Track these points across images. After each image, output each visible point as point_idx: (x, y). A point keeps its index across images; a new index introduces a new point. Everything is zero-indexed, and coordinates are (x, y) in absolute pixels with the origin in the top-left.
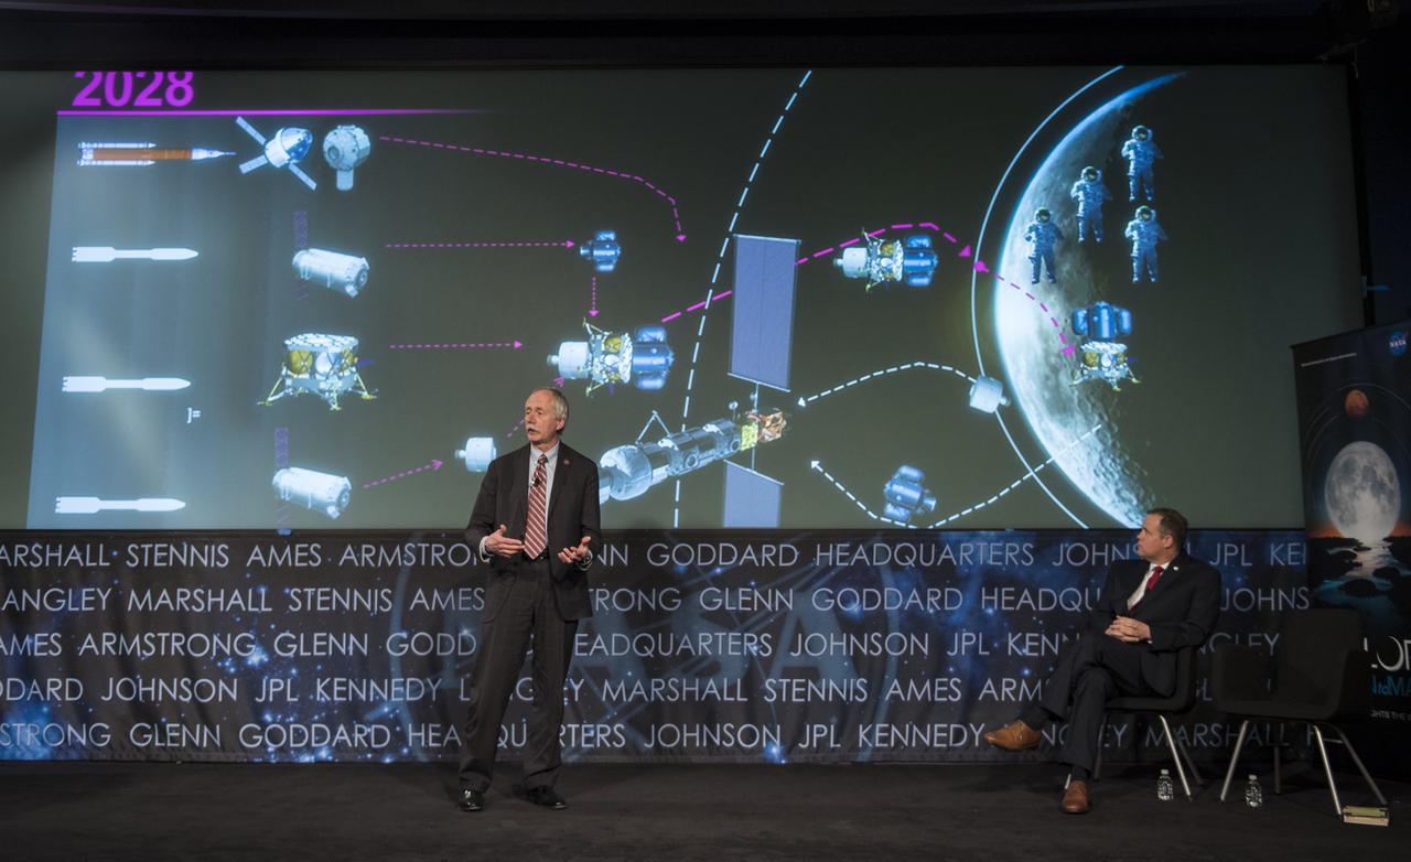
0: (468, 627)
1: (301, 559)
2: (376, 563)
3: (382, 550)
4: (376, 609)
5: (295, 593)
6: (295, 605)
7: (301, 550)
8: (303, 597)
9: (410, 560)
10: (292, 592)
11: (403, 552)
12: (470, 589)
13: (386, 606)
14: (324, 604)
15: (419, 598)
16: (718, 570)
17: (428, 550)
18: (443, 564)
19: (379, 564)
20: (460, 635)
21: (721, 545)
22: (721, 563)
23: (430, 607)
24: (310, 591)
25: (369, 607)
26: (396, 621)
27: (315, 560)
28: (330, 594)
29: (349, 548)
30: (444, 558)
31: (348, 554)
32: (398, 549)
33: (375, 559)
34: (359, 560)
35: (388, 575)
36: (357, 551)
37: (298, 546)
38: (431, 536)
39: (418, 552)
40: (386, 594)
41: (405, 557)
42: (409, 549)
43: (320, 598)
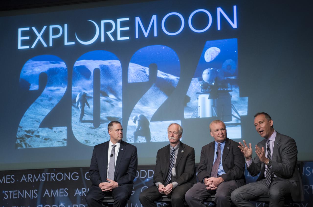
0: (63, 202)
1: (8, 181)
2: (32, 180)
3: (34, 176)
4: (32, 197)
5: (6, 193)
6: (6, 197)
7: (8, 177)
8: (8, 194)
9: (43, 179)
10: (5, 192)
11: (41, 176)
12: (63, 189)
13: (35, 196)
14: (15, 196)
15: (47, 192)
16: (148, 180)
17: (50, 175)
18: (54, 180)
19: (33, 181)
20: (60, 205)
21: (149, 170)
22: (148, 177)
23: (50, 195)
24: (11, 192)
25: (30, 196)
26: (39, 201)
27: (13, 181)
28: (17, 192)
29: (24, 176)
30: (55, 178)
31: (23, 178)
32: (39, 176)
33: (32, 179)
34: (27, 180)
35: (36, 185)
36: (26, 177)
37: (7, 176)
38: (50, 170)
39: (46, 176)
40: (36, 191)
41: (42, 178)
42: (43, 175)
43: (14, 194)
